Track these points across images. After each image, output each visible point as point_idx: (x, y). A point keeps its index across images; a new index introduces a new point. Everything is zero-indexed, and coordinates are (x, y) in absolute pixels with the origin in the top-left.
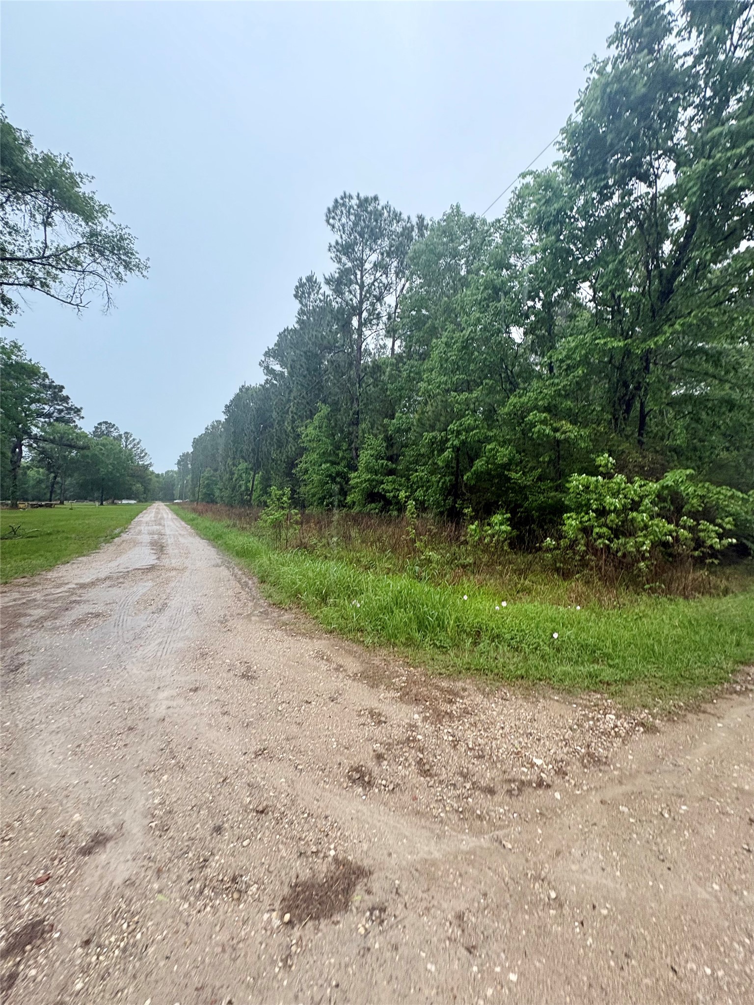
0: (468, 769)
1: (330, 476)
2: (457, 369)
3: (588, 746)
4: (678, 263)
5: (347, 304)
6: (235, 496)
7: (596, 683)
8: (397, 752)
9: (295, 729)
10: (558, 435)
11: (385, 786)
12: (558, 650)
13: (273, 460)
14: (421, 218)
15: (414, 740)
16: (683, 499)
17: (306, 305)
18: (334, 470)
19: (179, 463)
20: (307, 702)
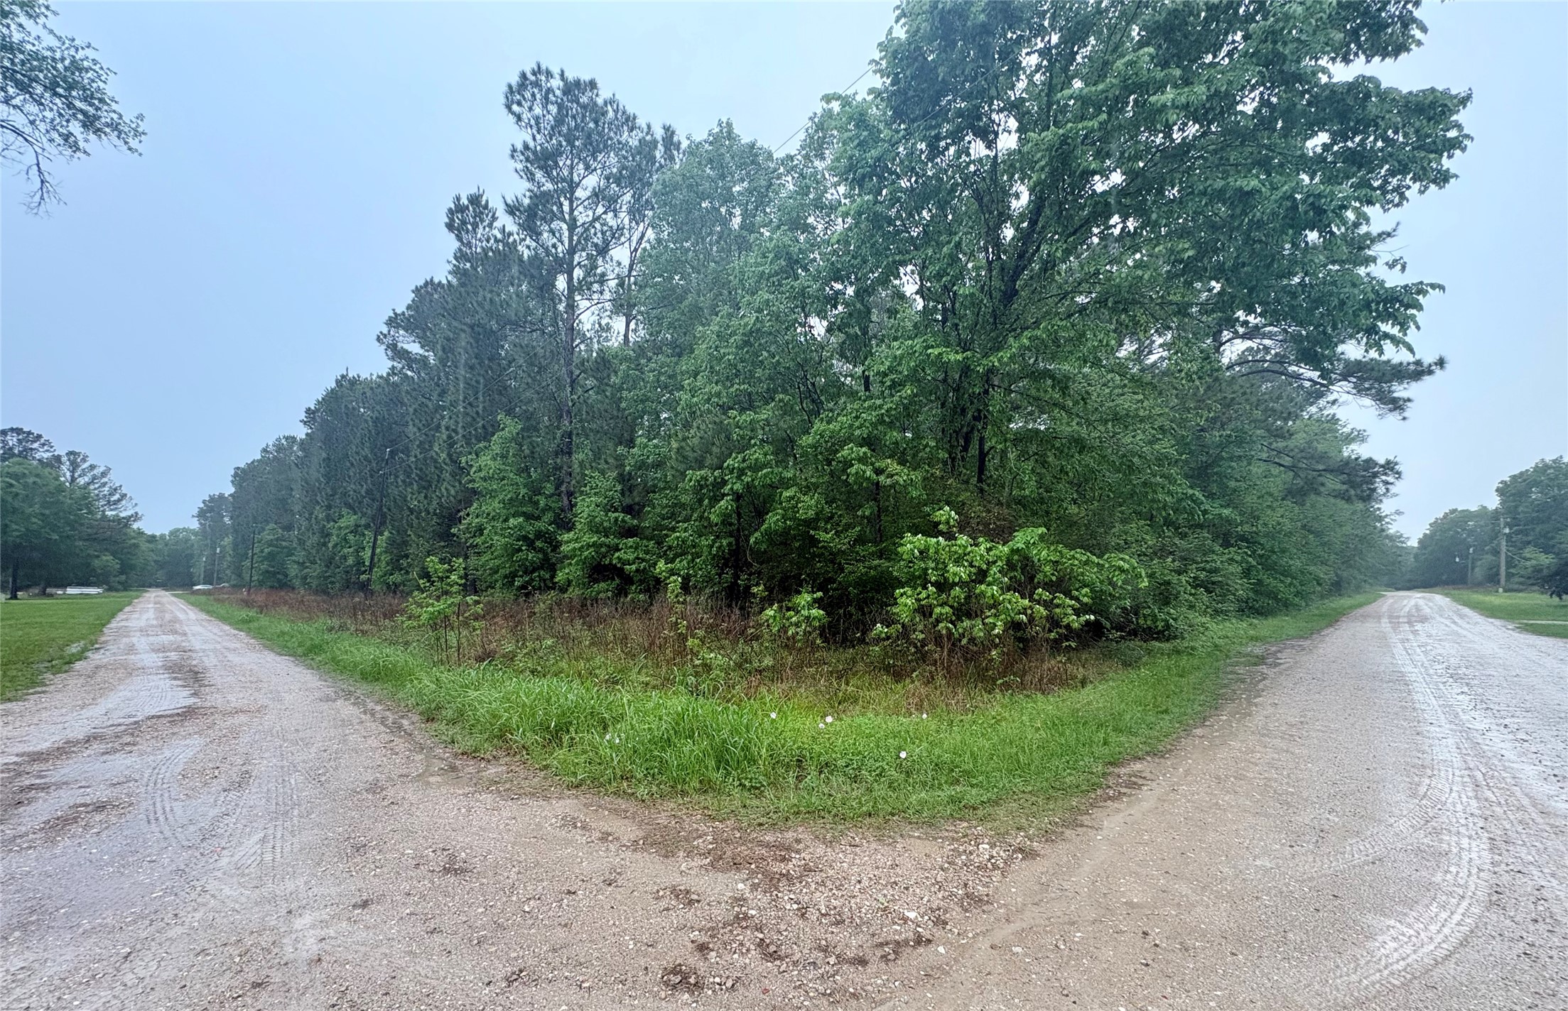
0: (826, 940)
1: (525, 538)
2: (737, 376)
3: (966, 885)
4: (1021, 256)
5: (547, 250)
6: (334, 575)
7: (962, 809)
8: (726, 937)
9: (561, 933)
10: (882, 478)
11: (720, 984)
12: (908, 774)
13: (411, 511)
14: (669, 132)
15: (746, 917)
16: (1033, 565)
17: (469, 245)
18: (530, 529)
19: (201, 514)
20: (569, 892)
